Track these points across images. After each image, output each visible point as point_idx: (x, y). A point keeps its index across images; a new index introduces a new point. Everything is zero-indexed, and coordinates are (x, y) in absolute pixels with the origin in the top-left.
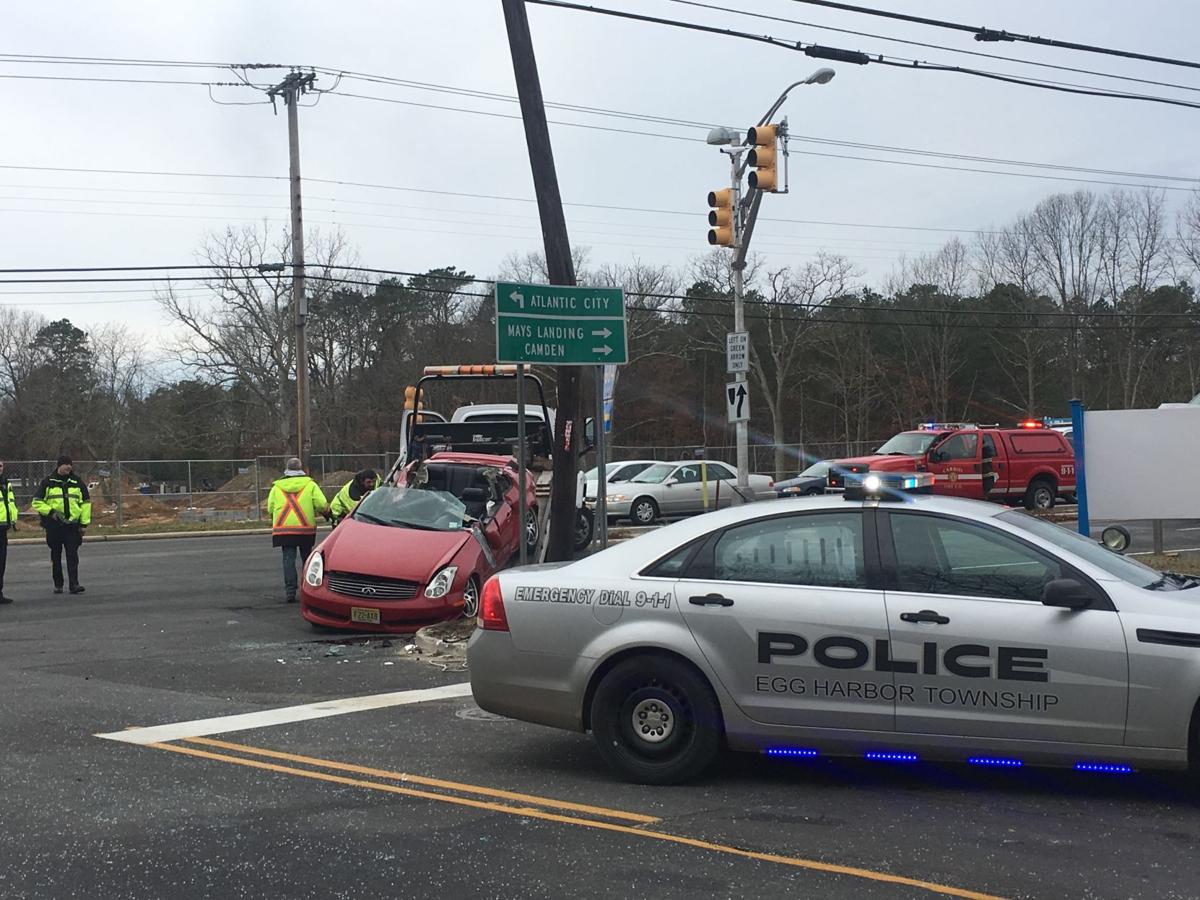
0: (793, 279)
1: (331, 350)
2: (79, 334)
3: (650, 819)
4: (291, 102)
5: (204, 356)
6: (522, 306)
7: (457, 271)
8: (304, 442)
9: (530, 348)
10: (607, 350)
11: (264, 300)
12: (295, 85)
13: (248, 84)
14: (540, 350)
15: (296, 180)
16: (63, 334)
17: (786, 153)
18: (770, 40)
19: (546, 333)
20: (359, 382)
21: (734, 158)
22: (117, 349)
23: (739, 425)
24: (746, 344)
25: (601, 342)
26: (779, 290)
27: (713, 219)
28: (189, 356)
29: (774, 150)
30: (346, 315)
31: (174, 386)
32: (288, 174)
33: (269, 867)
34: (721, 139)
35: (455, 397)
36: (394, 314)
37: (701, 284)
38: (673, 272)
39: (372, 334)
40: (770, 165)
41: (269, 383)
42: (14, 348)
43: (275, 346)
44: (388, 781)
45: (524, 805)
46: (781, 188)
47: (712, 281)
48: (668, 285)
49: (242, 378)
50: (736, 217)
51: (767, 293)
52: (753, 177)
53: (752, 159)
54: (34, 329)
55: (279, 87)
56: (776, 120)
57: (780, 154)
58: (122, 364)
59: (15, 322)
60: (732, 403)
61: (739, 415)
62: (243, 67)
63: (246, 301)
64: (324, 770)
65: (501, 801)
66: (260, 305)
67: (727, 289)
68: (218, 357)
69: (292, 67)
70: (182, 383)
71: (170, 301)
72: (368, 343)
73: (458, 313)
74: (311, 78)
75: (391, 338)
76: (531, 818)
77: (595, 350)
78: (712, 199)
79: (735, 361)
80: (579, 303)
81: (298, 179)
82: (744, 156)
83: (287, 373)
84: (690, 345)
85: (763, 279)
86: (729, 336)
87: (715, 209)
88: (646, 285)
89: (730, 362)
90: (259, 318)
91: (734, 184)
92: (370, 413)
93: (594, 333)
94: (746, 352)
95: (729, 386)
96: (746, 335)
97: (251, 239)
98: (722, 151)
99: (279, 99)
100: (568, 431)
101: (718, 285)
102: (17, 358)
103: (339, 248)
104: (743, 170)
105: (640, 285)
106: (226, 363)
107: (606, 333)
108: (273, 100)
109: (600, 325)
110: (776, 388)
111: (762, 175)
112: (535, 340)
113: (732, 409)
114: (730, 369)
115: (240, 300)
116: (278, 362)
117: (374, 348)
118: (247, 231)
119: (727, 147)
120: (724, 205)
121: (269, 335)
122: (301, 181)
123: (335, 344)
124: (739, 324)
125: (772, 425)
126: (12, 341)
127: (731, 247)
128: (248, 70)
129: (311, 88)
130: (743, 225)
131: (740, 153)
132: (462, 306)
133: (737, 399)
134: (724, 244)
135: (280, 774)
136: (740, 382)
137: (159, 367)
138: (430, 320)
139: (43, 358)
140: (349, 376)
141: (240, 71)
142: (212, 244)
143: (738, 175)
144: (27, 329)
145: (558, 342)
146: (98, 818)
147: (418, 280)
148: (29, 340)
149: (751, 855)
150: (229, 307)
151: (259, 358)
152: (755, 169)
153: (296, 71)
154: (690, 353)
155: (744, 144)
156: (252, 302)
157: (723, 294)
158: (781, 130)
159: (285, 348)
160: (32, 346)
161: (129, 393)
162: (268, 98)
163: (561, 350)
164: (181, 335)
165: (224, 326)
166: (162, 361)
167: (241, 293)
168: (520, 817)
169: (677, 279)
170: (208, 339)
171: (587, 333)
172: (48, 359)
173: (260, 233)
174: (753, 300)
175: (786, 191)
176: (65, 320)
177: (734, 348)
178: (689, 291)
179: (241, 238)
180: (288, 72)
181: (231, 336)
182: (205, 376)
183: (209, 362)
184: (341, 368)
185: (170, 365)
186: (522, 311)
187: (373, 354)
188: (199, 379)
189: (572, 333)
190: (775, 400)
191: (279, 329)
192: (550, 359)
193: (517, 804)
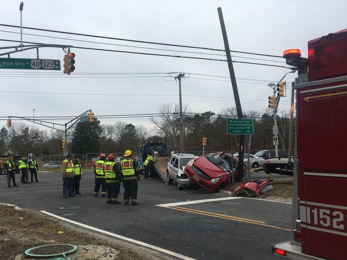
0: (287, 113)
1: (185, 129)
2: (133, 127)
3: (264, 223)
4: (180, 80)
5: (159, 131)
6: (232, 123)
7: (211, 112)
8: (182, 149)
9: (234, 131)
10: (249, 131)
11: (171, 119)
12: (180, 76)
13: (171, 76)
14: (236, 131)
15: (180, 95)
16: (130, 126)
17: (286, 88)
18: (283, 67)
19: (237, 128)
20: (190, 136)
21: (274, 89)
22: (142, 130)
23: (276, 146)
24: (277, 128)
25: (248, 130)
26: (283, 115)
27: (269, 102)
28: (156, 131)
29: (283, 88)
30: (188, 122)
31: (152, 137)
32: (179, 94)
33: (195, 227)
34: (271, 85)
35: (211, 139)
36: (198, 121)
37: (265, 114)
38: (259, 112)
39: (193, 126)
40: (282, 91)
41: (172, 136)
42: (121, 130)
43: (173, 129)
44: (212, 215)
45: (239, 219)
46: (285, 96)
47: (268, 113)
48: (258, 114)
49: (166, 135)
50: (275, 101)
51: (281, 116)
52: (278, 94)
53: (278, 89)
54: (125, 125)
55: (177, 77)
56: (283, 81)
57: (284, 89)
58: (143, 133)
59: (121, 124)
60: (274, 141)
61: (276, 144)
62: (170, 73)
63: (168, 119)
64: (199, 212)
65: (234, 219)
66: (170, 120)
67: (271, 115)
68: (162, 131)
69: (180, 73)
70: (153, 136)
71: (152, 120)
72: (192, 128)
73: (212, 121)
74: (184, 75)
75: (197, 126)
76: (241, 222)
77: (247, 131)
78: (269, 98)
79: (275, 132)
80: (243, 122)
81: (181, 95)
82: (276, 89)
83: (176, 134)
84: (263, 127)
85: (280, 113)
86: (273, 127)
87: (270, 100)
88: (253, 114)
89: (274, 132)
90: (170, 123)
91: (274, 95)
92: (193, 143)
93: (247, 128)
94: (277, 130)
95: (274, 137)
96: (277, 126)
97: (169, 106)
98: (271, 88)
99: (177, 79)
100: (242, 148)
101: (269, 114)
102: (121, 132)
103: (187, 108)
104: (276, 92)
105: (252, 114)
106: (164, 132)
107: (249, 128)
108: (176, 79)
109: (248, 126)
110: (283, 137)
111: (280, 93)
112: (235, 130)
113: (274, 142)
114: (274, 134)
115: (166, 119)
116: (174, 132)
117: (194, 129)
118: (168, 105)
119: (272, 87)
120: (272, 99)
121: (172, 126)
122: (182, 96)
123: (186, 128)
124: (276, 124)
125: (282, 145)
126: (121, 128)
127: (274, 108)
128: (171, 74)
129: (184, 77)
130: (276, 103)
131: (275, 88)
132: (212, 119)
133: (275, 140)
134: (272, 107)
135: (191, 213)
136: (276, 136)
137: (150, 133)
138: (206, 123)
139: (126, 132)
140: (188, 135)
141: (169, 74)
142: (161, 108)
143: (275, 92)
144: (123, 126)
145: (240, 130)
146: (161, 218)
147: (203, 114)
148: (124, 128)
149: (284, 229)
150: (164, 121)
151: (170, 131)
152: (279, 92)
153: (181, 74)
154: (263, 129)
155: (276, 86)
156: (169, 120)
157: (271, 116)
158: (284, 84)
159: (175, 129)
160: (124, 129)
161: (143, 139)
162: (175, 79)
163: (240, 132)
164: (154, 127)
165: (163, 125)
166: (151, 132)
167: (166, 118)
168: (239, 221)
169: (260, 113)
170: (160, 127)
171: (245, 128)
172: (128, 132)
173: (171, 105)
174: (278, 117)
175: (286, 96)
176: (131, 124)
177: (275, 129)
178: (263, 115)
179: (167, 106)
180: (179, 74)
181: (164, 127)
182: (159, 135)
183: (160, 132)
184: (187, 133)
185: (152, 133)
186: (232, 124)
187: (194, 130)
188: (157, 135)
189: (242, 128)
190: (283, 139)
191: (174, 125)
192: (238, 133)
193: (238, 219)
